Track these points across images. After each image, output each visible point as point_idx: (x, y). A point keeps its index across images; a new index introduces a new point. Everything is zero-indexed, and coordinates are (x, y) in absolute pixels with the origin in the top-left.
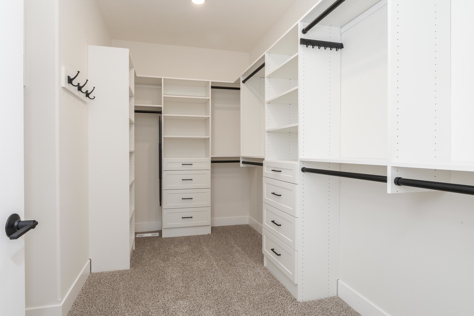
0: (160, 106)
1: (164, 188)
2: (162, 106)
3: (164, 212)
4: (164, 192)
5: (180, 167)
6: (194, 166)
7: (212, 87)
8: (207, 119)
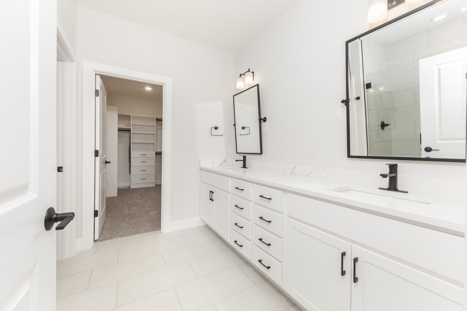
0: (130, 128)
1: (131, 165)
2: (131, 128)
3: (132, 176)
4: (132, 168)
5: (140, 156)
6: (147, 156)
7: (156, 120)
8: (154, 134)
